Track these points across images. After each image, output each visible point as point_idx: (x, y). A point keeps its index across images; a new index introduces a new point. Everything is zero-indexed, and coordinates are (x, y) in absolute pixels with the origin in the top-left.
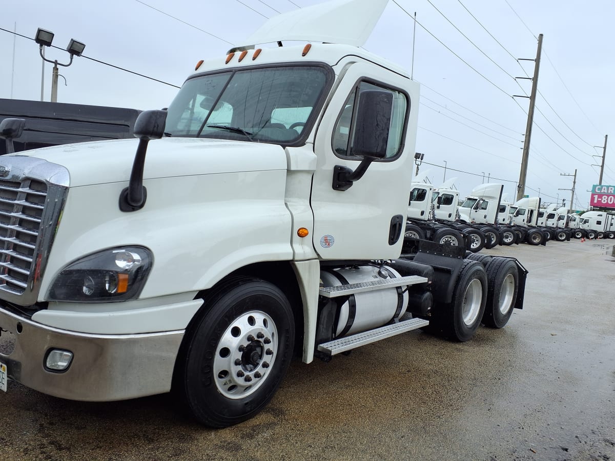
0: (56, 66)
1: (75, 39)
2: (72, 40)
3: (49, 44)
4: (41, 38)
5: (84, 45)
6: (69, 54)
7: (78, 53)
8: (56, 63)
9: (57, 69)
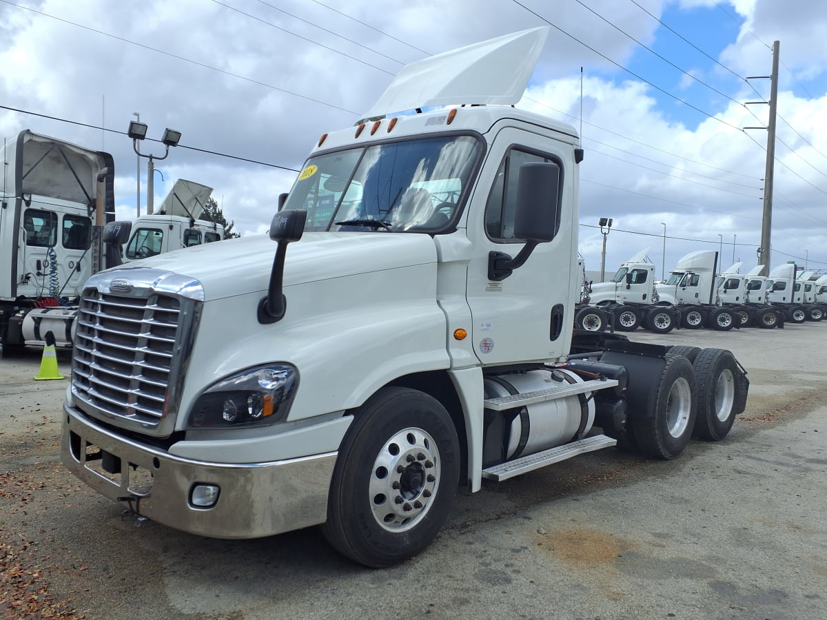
0: (151, 160)
1: (170, 128)
2: (167, 129)
3: (142, 137)
4: (133, 132)
5: (179, 134)
6: (164, 146)
7: (174, 144)
8: (151, 157)
9: (153, 164)
